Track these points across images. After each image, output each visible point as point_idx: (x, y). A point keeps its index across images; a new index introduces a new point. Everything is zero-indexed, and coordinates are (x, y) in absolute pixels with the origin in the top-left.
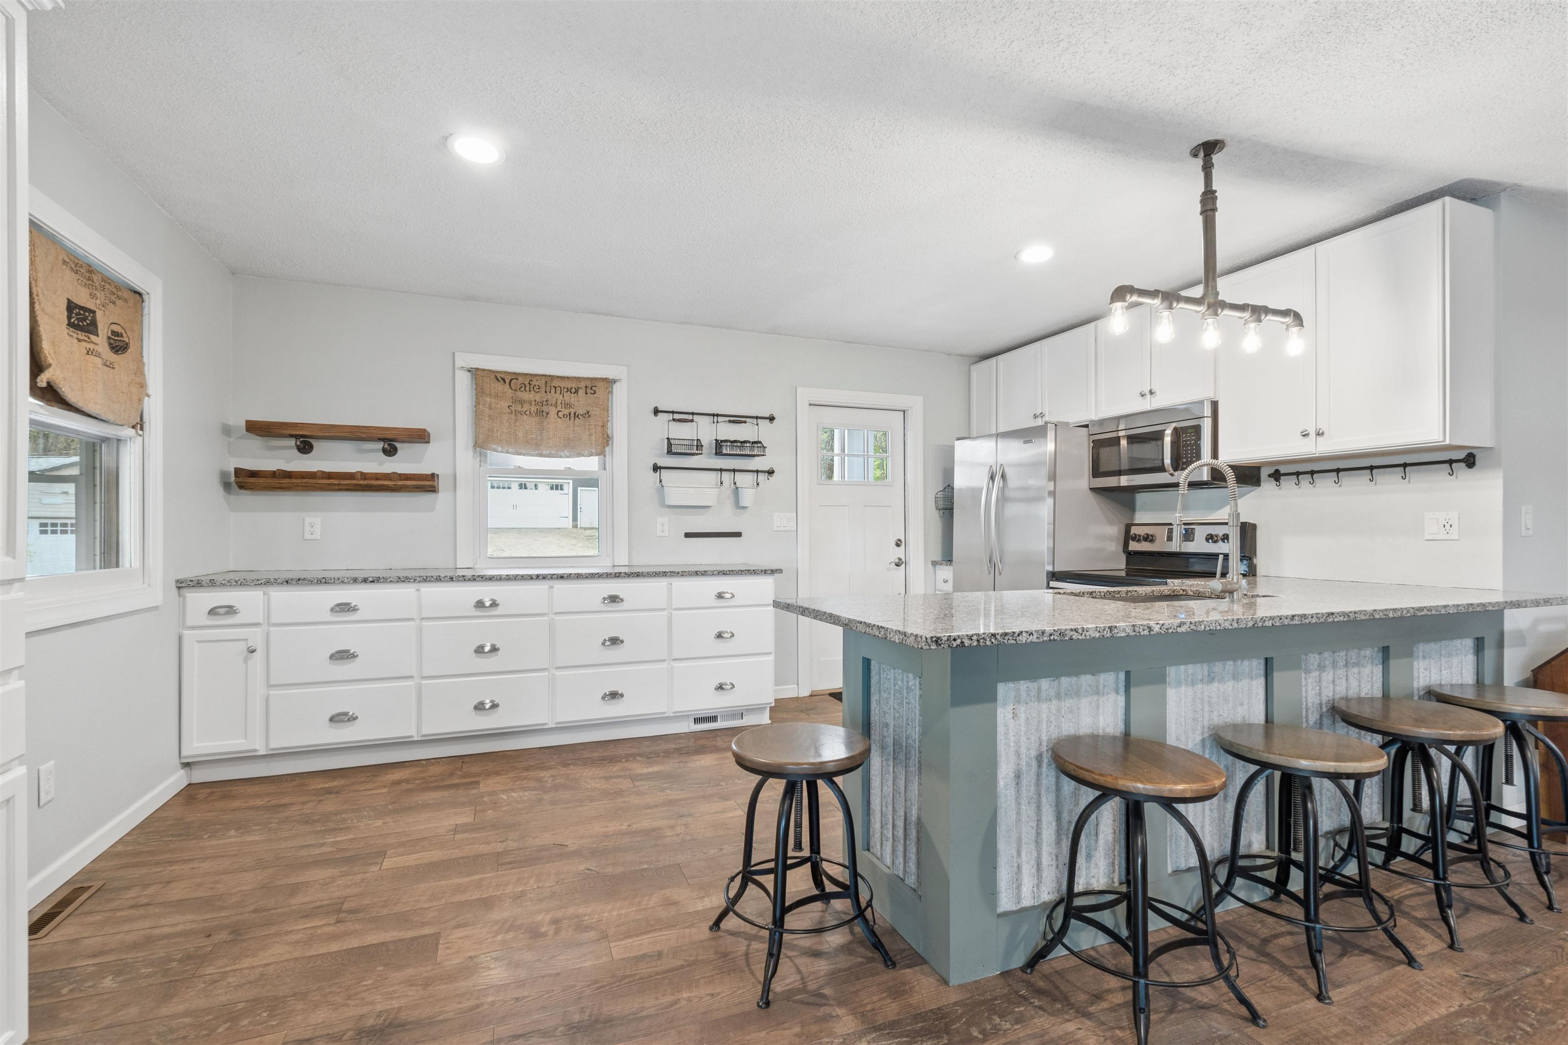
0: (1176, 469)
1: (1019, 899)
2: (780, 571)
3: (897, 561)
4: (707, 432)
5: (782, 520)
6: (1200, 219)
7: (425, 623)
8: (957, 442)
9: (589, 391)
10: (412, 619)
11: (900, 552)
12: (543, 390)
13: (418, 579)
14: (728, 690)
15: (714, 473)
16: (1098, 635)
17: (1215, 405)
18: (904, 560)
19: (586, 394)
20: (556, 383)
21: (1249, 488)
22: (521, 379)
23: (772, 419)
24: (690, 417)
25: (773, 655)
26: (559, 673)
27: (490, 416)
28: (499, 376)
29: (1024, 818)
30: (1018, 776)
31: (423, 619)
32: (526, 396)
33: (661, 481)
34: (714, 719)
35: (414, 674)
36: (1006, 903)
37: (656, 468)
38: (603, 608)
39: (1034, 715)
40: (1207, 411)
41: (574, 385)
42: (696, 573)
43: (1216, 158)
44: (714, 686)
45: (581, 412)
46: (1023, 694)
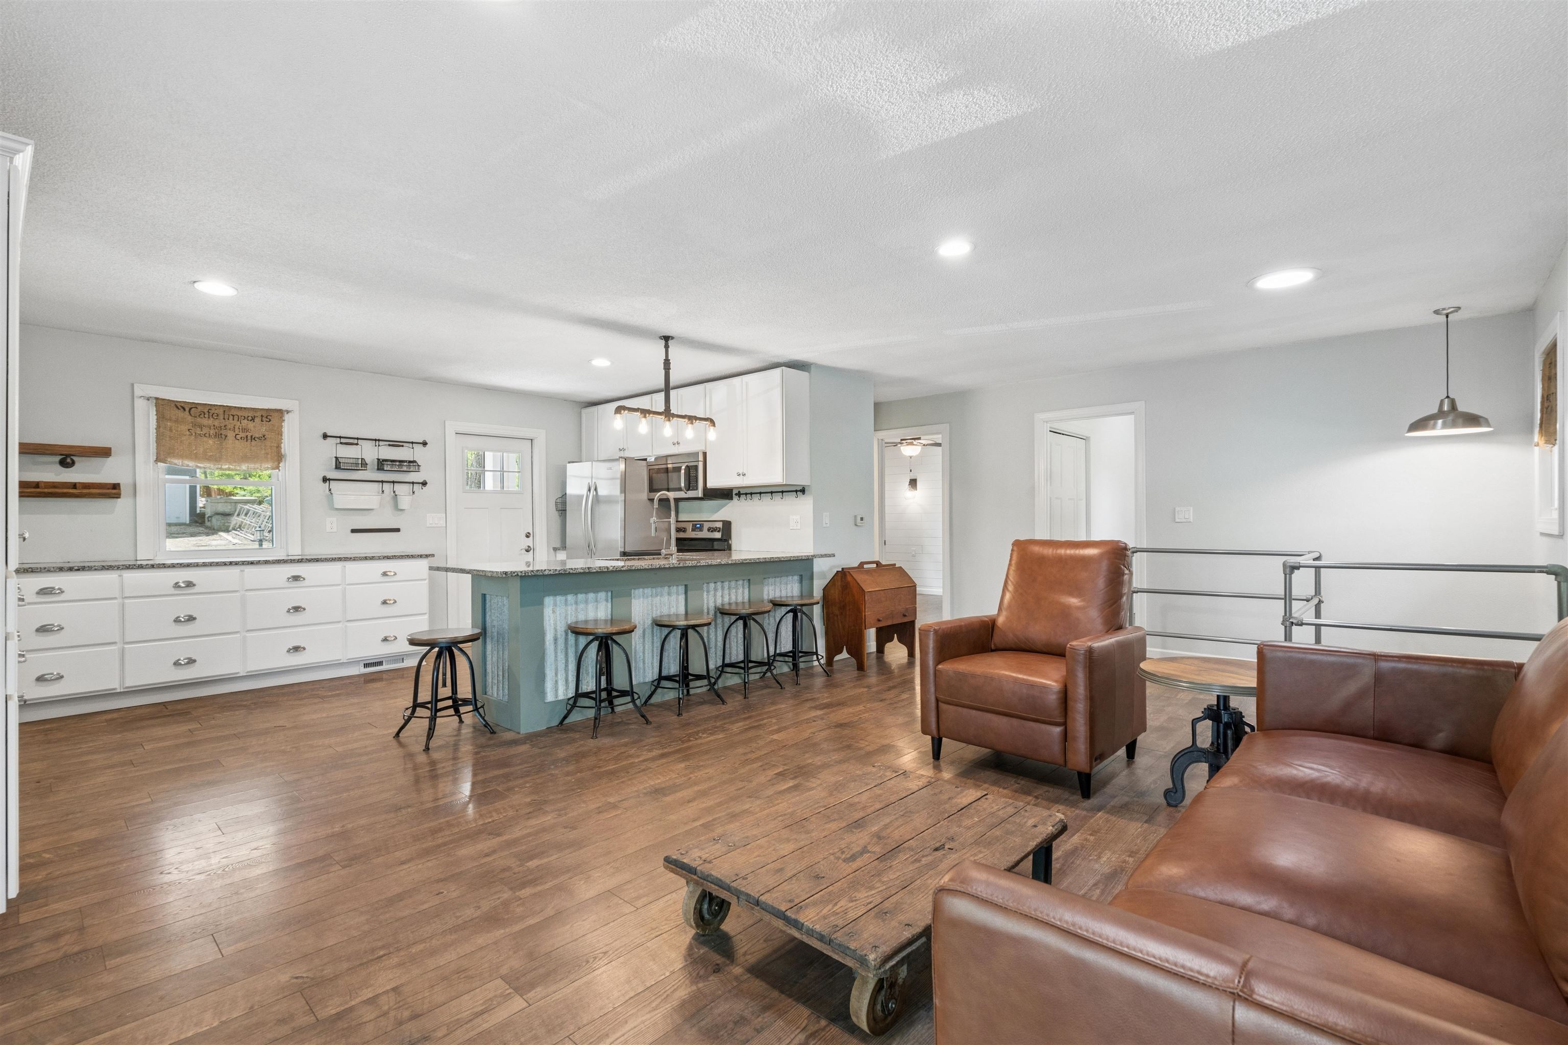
0: (688, 490)
1: (556, 696)
2: (433, 555)
3: (527, 548)
4: (370, 453)
5: (434, 519)
6: (663, 371)
7: (127, 601)
8: (568, 465)
9: (264, 419)
10: (115, 598)
11: (529, 542)
12: (222, 417)
13: (121, 567)
14: (391, 641)
15: (376, 485)
16: (582, 571)
17: (705, 454)
18: (532, 547)
19: (262, 421)
20: (234, 412)
21: (727, 501)
22: (200, 408)
23: (425, 444)
24: (355, 441)
25: (428, 614)
26: (248, 635)
27: (170, 437)
28: (179, 405)
29: (559, 659)
30: (556, 640)
31: (126, 597)
32: (205, 422)
33: (330, 490)
34: (380, 663)
35: (117, 640)
36: (550, 697)
37: (325, 480)
38: (288, 585)
39: (564, 611)
40: (701, 458)
41: (251, 414)
42: (366, 558)
43: (670, 342)
44: (381, 639)
45: (257, 436)
46: (558, 602)
